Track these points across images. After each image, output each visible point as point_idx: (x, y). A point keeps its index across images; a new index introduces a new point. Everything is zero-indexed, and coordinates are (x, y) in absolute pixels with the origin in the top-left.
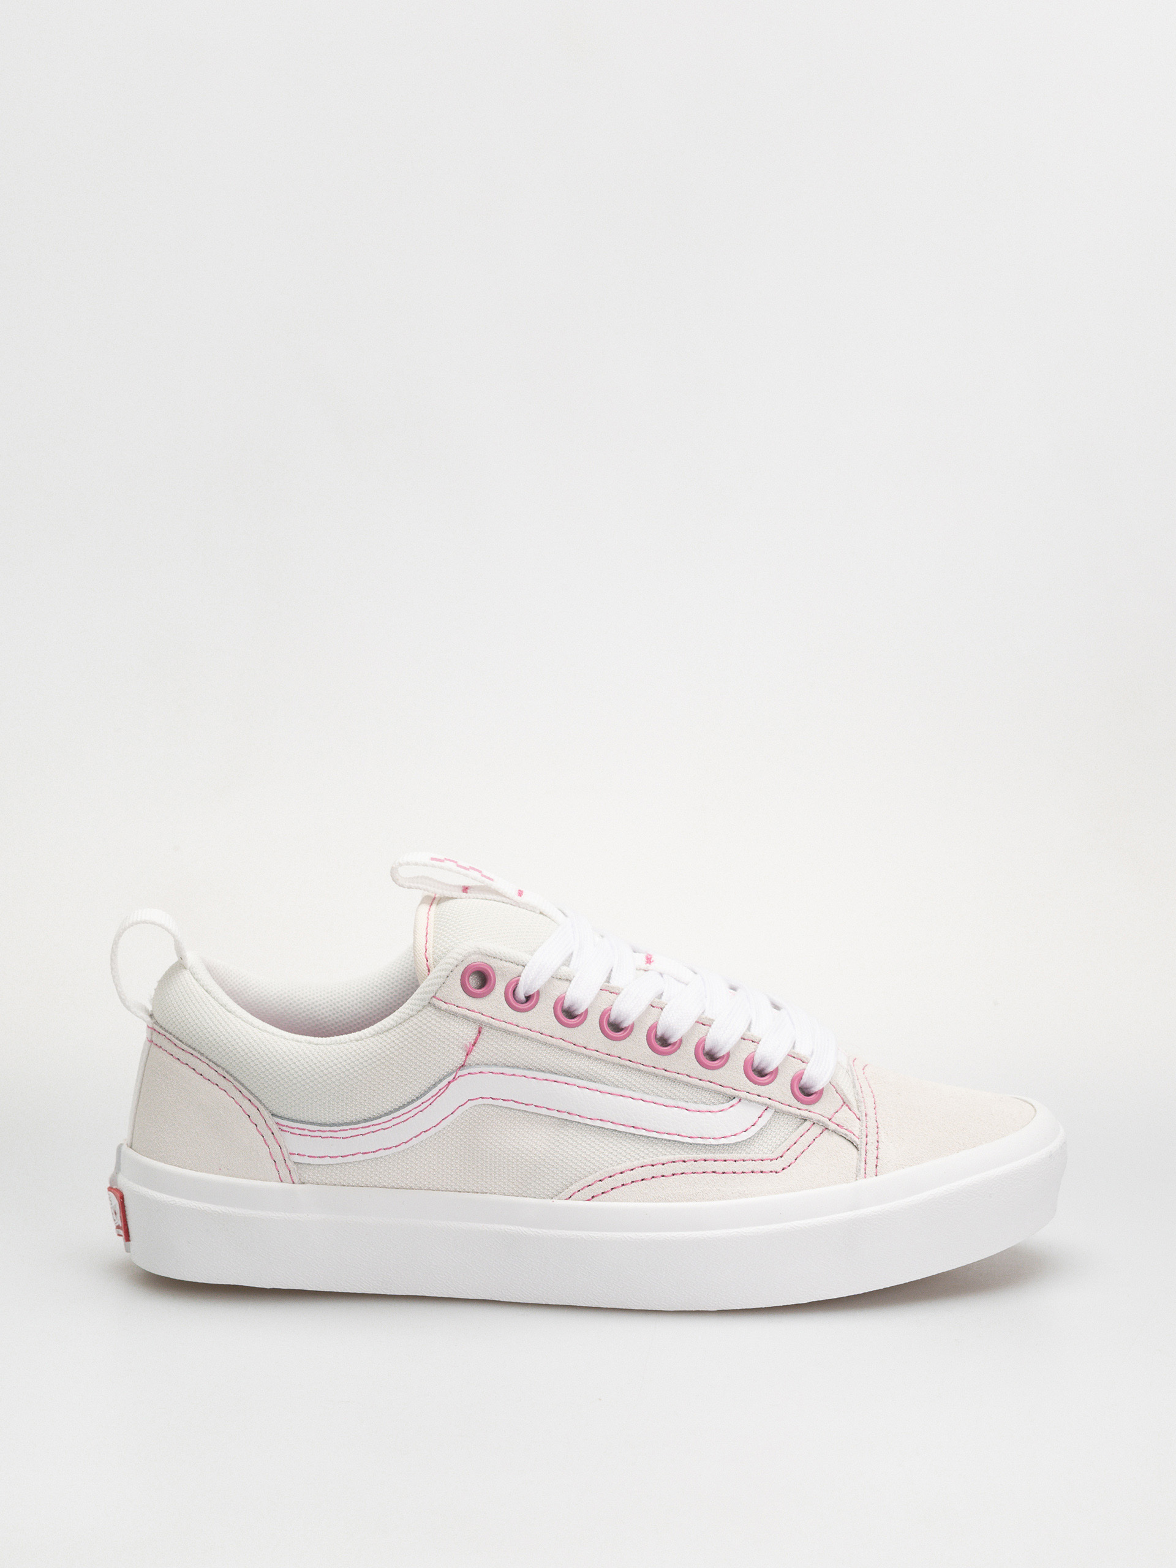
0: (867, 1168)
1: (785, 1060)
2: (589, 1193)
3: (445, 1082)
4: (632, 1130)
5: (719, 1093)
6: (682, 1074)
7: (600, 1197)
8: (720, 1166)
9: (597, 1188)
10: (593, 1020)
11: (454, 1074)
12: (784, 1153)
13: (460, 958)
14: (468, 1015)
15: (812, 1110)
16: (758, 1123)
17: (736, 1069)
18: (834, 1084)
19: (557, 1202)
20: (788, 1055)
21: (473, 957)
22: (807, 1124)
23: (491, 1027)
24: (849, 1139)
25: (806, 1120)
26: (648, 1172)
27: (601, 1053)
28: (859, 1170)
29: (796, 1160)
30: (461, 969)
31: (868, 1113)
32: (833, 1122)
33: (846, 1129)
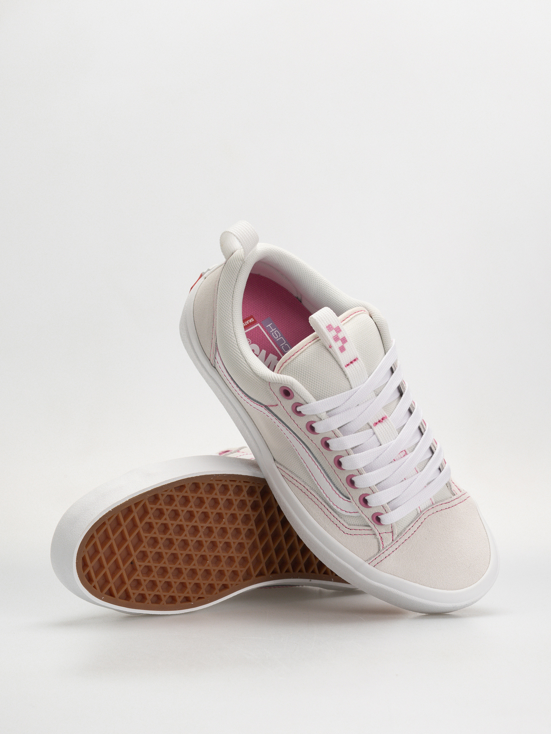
0: (374, 561)
1: (379, 506)
5: (347, 494)
7: (286, 479)
8: (328, 513)
9: (287, 476)
12: (353, 529)
13: (283, 381)
14: (275, 398)
15: (375, 526)
16: (350, 513)
17: (358, 494)
18: (392, 526)
20: (382, 505)
21: (289, 386)
23: (280, 408)
24: (379, 546)
25: (370, 526)
26: (304, 490)
27: (317, 446)
28: (370, 559)
29: (355, 535)
30: (282, 385)
31: (399, 541)
32: (380, 535)
33: (382, 541)
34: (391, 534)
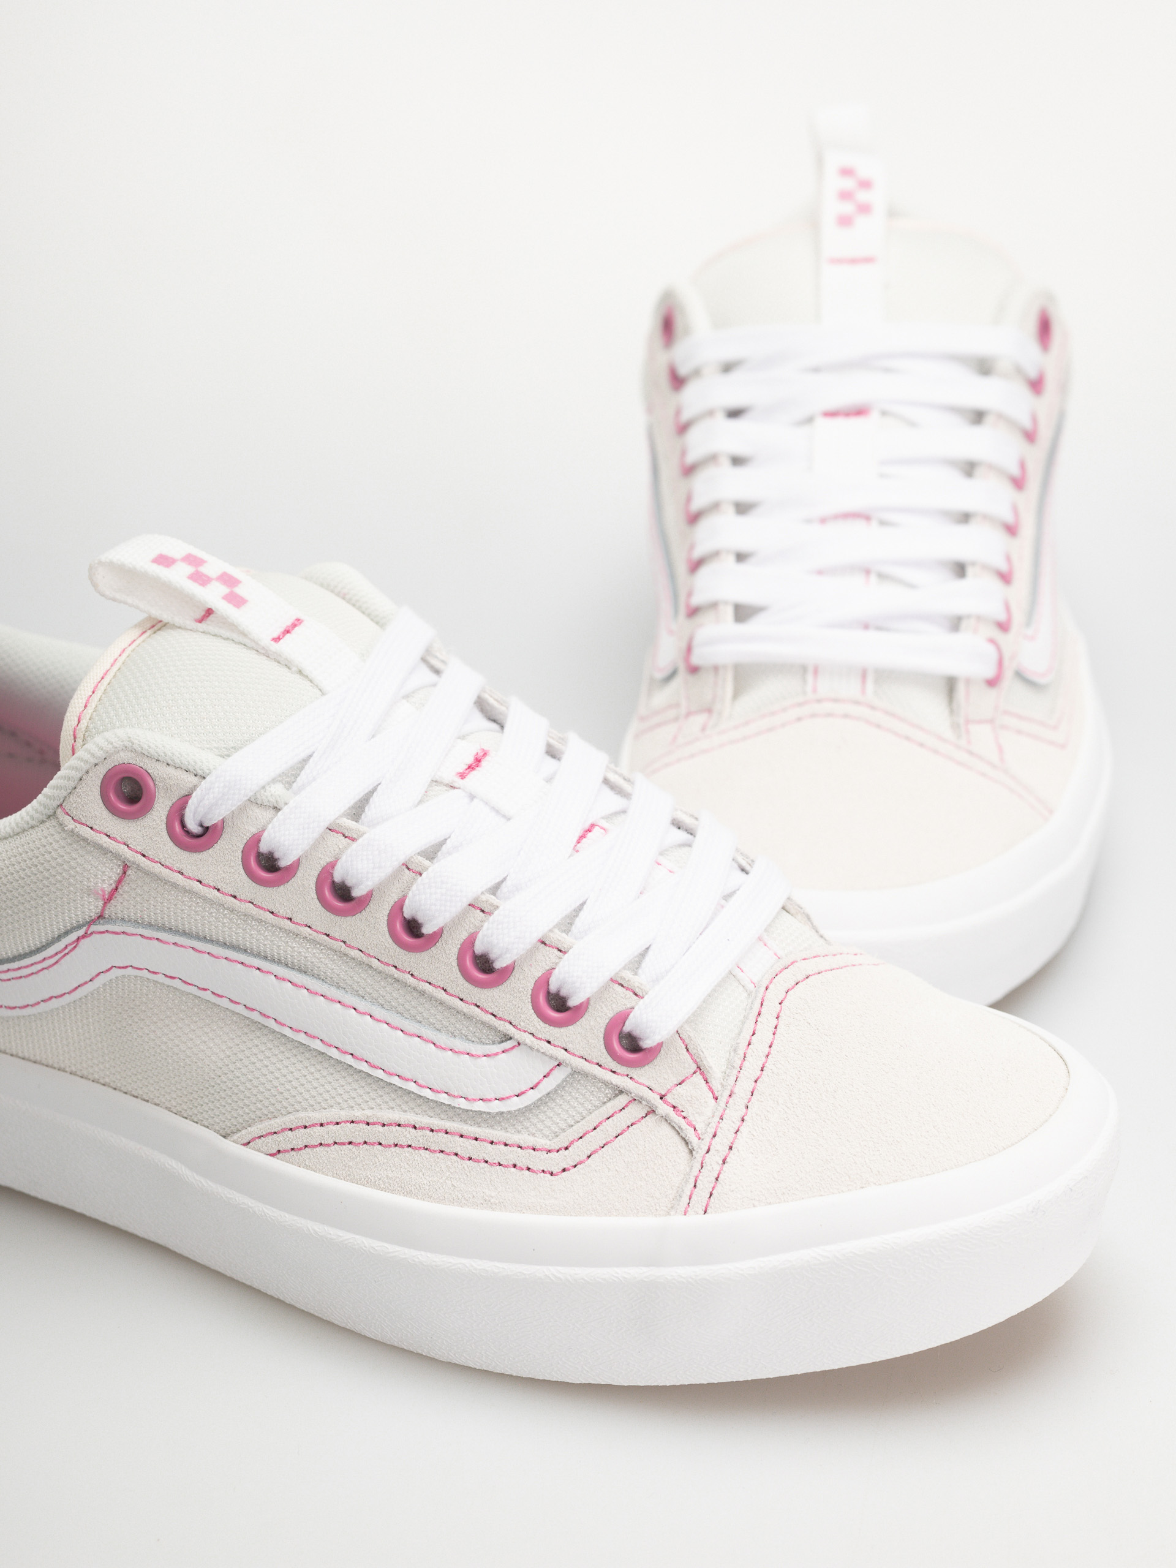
0: (693, 1196)
1: (605, 988)
2: (272, 1143)
3: (73, 937)
4: (349, 1060)
5: (490, 1027)
6: (435, 986)
7: (287, 1155)
8: (466, 1147)
9: (285, 1140)
10: (306, 880)
11: (85, 928)
12: (572, 1143)
13: (100, 754)
14: (105, 845)
15: (634, 1077)
16: (540, 1086)
17: (520, 992)
18: (684, 1037)
19: (231, 1147)
20: (612, 980)
21: (122, 754)
22: (622, 1100)
23: (139, 868)
24: (684, 1136)
25: (621, 1092)
26: (359, 1132)
27: (315, 931)
28: (680, 1197)
29: (589, 1157)
30: (102, 771)
31: (736, 1090)
32: (666, 1102)
33: (684, 1118)
34: (698, 1077)
